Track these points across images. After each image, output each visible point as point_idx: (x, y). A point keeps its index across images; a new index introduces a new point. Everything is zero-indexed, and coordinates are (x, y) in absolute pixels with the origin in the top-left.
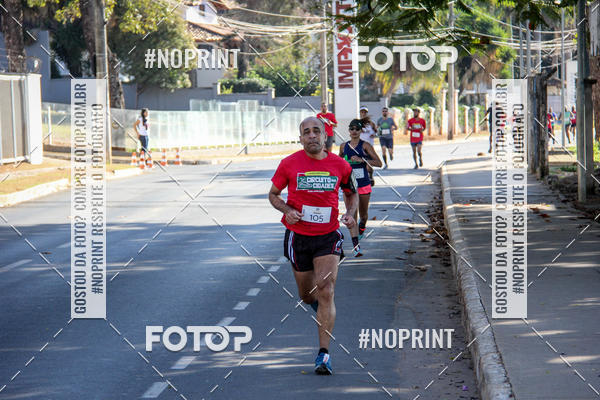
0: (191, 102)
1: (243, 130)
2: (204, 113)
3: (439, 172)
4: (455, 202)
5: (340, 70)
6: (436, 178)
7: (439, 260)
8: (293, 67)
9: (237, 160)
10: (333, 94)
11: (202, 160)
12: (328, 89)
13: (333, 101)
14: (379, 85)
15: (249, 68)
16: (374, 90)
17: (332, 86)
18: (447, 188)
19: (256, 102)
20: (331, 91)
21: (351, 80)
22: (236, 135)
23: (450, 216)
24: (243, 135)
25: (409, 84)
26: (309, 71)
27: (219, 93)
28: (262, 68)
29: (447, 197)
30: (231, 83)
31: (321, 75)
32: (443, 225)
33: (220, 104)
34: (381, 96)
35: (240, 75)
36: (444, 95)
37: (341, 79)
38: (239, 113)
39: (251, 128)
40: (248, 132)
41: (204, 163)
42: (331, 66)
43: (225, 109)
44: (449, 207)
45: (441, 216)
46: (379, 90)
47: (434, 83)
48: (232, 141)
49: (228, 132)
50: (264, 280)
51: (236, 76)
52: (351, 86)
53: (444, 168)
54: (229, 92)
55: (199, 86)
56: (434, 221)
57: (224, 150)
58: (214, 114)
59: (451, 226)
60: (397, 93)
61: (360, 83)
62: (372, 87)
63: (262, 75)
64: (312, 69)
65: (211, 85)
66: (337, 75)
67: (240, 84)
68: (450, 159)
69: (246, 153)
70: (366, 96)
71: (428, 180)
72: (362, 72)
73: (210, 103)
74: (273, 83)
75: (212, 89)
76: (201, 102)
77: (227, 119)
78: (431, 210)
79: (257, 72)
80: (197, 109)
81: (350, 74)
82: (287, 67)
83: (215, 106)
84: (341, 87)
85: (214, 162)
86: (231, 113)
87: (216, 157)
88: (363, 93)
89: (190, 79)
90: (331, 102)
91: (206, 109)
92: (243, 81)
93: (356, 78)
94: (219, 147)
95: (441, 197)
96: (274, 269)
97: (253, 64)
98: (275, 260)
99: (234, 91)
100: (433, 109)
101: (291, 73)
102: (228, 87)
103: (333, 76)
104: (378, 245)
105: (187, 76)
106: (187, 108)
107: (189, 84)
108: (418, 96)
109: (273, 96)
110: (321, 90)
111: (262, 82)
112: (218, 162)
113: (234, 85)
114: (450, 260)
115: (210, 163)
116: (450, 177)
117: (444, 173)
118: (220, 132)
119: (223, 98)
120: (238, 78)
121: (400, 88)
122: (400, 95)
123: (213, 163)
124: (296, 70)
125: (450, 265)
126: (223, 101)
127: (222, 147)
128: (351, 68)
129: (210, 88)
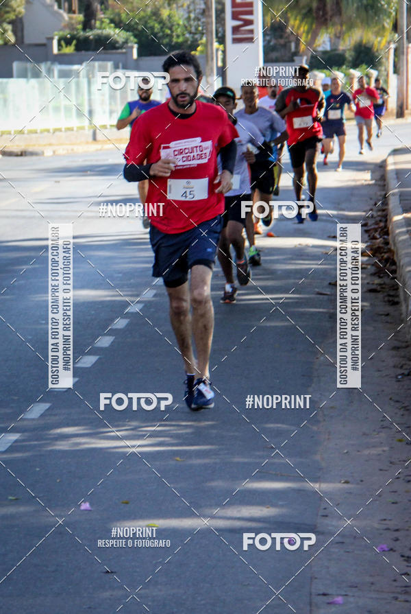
0: (16, 65)
1: (90, 105)
2: (33, 81)
3: (382, 166)
4: (405, 211)
5: (235, 16)
6: (378, 175)
7: (380, 296)
8: (165, 13)
9: (80, 149)
10: (224, 52)
11: (30, 149)
12: (216, 45)
13: (224, 61)
14: (292, 38)
15: (100, 15)
16: (286, 46)
17: (222, 40)
18: (394, 190)
19: (110, 64)
20: (221, 47)
21: (251, 31)
22: (80, 113)
23: (398, 231)
24: (91, 112)
25: (339, 36)
26: (189, 19)
27: (55, 50)
28: (119, 15)
29: (393, 203)
30: (73, 38)
31: (207, 25)
32: (387, 243)
33: (57, 68)
34: (296, 53)
35: (87, 25)
36: (392, 52)
37: (235, 30)
38: (84, 81)
39: (103, 103)
40: (97, 108)
41: (32, 154)
42: (220, 12)
43: (64, 75)
44: (397, 218)
45: (385, 232)
46: (293, 46)
47: (377, 34)
48: (74, 122)
49: (68, 109)
50: (120, 323)
51: (80, 27)
52: (250, 40)
53: (391, 160)
54: (69, 50)
55: (27, 41)
56: (374, 238)
57: (63, 134)
58: (47, 82)
59: (399, 245)
60: (320, 49)
61: (265, 34)
62: (282, 41)
63: (118, 23)
64: (192, 16)
65: (44, 41)
66: (230, 23)
67: (86, 39)
68: (399, 146)
69: (95, 139)
70: (274, 55)
71: (365, 177)
72: (268, 19)
73: (43, 67)
74: (135, 36)
75: (46, 46)
76: (29, 65)
77: (67, 89)
78: (370, 222)
79: (112, 21)
80: (23, 75)
81: (250, 22)
82: (156, 13)
83: (50, 71)
84: (236, 41)
85: (48, 153)
86: (73, 81)
87: (50, 145)
88: (268, 50)
89: (15, 32)
90: (220, 64)
91: (37, 75)
92: (91, 34)
93: (259, 29)
94: (55, 130)
95: (385, 202)
96: (135, 308)
97: (106, 9)
98: (138, 296)
99: (78, 49)
100: (374, 73)
101: (161, 22)
102: (68, 42)
103: (223, 25)
104: (288, 274)
105: (9, 27)
106: (9, 74)
107: (12, 39)
108: (353, 53)
109: (135, 55)
110: (206, 45)
111: (118, 35)
112: (54, 152)
113: (78, 40)
114: (398, 296)
115: (43, 153)
116: (399, 173)
117: (390, 167)
118: (57, 109)
119: (62, 59)
120: (84, 29)
121: (324, 42)
122: (325, 52)
123: (46, 154)
124: (170, 17)
125: (397, 303)
126: (61, 63)
127: (60, 130)
128: (251, 13)
129: (44, 45)
